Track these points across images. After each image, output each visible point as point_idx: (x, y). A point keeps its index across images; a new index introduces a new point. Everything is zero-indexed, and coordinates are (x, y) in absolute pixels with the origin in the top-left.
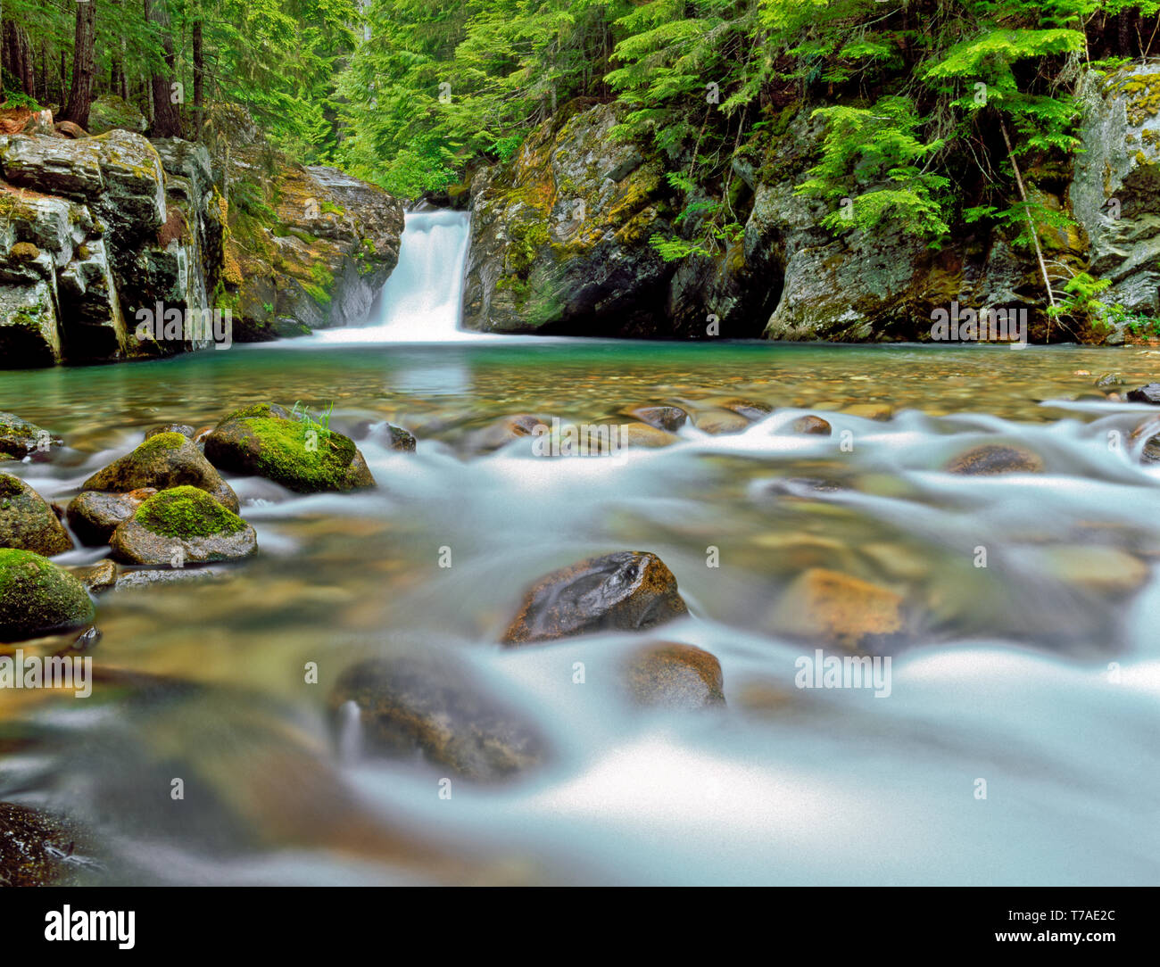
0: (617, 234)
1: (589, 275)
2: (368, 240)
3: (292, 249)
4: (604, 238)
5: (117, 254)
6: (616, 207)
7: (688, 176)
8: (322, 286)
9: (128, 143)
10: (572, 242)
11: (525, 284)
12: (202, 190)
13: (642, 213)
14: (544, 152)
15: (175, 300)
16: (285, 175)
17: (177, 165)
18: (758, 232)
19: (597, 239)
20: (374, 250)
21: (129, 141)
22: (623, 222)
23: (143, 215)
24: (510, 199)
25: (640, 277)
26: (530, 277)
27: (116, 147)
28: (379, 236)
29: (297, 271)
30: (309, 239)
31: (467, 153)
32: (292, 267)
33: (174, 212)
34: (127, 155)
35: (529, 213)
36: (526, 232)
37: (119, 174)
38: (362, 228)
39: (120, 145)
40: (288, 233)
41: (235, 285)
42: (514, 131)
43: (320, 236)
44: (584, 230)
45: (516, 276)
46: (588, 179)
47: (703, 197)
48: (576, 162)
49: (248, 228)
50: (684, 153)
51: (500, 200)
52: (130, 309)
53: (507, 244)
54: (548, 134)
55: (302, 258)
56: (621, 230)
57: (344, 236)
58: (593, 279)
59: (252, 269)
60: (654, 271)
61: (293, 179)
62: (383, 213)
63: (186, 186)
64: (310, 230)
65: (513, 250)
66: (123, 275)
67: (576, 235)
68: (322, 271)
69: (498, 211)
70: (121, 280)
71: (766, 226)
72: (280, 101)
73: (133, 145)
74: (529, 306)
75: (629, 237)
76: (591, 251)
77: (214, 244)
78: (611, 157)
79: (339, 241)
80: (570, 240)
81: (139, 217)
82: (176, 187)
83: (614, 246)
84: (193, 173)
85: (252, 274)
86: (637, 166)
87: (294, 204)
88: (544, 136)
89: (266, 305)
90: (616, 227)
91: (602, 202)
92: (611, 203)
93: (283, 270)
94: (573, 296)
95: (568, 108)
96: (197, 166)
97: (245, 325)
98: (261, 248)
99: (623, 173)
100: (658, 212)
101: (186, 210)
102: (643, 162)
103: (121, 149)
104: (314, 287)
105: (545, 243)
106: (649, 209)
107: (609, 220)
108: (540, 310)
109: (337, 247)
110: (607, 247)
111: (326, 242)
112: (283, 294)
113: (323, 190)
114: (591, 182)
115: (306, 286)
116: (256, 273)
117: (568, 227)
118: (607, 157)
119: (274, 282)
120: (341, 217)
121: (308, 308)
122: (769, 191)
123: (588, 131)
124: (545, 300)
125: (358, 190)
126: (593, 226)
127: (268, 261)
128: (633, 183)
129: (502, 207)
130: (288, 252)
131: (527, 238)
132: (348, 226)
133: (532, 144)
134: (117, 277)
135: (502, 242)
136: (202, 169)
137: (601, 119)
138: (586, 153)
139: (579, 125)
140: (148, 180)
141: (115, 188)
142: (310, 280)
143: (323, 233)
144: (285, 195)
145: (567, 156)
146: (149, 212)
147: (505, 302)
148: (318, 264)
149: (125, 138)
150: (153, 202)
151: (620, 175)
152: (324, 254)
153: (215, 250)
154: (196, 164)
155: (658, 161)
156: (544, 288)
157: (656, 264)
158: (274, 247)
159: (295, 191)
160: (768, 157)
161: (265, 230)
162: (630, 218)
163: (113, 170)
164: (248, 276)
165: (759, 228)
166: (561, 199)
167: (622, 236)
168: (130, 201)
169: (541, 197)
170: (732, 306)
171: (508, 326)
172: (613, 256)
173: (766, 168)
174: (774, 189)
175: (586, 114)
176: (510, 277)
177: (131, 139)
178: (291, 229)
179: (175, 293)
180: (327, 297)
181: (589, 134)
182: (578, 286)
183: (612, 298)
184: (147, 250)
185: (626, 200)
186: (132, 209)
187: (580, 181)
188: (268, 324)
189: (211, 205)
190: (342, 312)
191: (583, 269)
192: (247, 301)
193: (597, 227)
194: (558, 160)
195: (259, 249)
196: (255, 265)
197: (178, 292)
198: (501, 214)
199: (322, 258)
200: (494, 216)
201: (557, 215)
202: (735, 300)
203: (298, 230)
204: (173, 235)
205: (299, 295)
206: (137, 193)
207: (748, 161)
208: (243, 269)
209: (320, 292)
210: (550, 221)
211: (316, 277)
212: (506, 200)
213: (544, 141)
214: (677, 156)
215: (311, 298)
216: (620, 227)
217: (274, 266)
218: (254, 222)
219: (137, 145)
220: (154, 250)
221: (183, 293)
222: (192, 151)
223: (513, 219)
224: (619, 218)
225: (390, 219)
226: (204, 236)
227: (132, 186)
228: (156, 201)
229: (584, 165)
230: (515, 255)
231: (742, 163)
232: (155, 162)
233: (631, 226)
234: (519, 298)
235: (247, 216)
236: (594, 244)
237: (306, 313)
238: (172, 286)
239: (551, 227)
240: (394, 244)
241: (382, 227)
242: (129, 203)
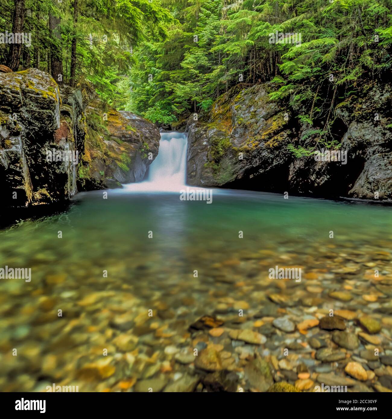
0: (266, 144)
1: (250, 162)
2: (146, 144)
3: (113, 146)
4: (260, 145)
5: (29, 146)
6: (266, 131)
7: (309, 118)
8: (126, 164)
9: (39, 77)
10: (243, 147)
11: (218, 165)
12: (77, 114)
13: (279, 134)
14: (225, 107)
15: (61, 173)
16: (109, 113)
17: (66, 99)
18: (351, 145)
19: (256, 146)
20: (148, 148)
21: (40, 75)
22: (270, 138)
23: (47, 122)
24: (209, 127)
25: (274, 164)
26: (221, 162)
27: (32, 78)
28: (151, 142)
29: (115, 156)
30: (120, 142)
31: (181, 109)
32: (112, 154)
33: (64, 123)
34: (38, 84)
35: (219, 134)
36: (219, 142)
37: (33, 95)
38: (143, 138)
39: (35, 78)
40: (110, 139)
41: (87, 163)
42: (209, 98)
43: (125, 141)
44: (249, 141)
45: (214, 161)
46: (251, 119)
47: (311, 128)
48: (245, 111)
49: (93, 136)
50: (302, 107)
51: (205, 127)
52: (36, 177)
53: (209, 147)
54: (227, 99)
55: (117, 150)
56: (269, 142)
57: (136, 141)
58: (251, 164)
59: (95, 155)
60: (281, 161)
61: (113, 115)
62: (152, 132)
63: (70, 110)
64: (120, 138)
65: (212, 150)
66: (32, 158)
67: (245, 144)
68: (126, 157)
69: (204, 133)
70: (31, 161)
71: (356, 142)
72: (105, 83)
73: (43, 78)
74: (219, 175)
75: (273, 146)
76: (253, 152)
77: (80, 142)
78: (263, 109)
79: (133, 143)
80: (241, 146)
81: (44, 123)
82: (65, 110)
83: (264, 150)
84: (73, 104)
85: (95, 158)
86: (276, 113)
87: (113, 126)
88: (225, 100)
89: (101, 172)
90: (266, 141)
91: (259, 129)
92: (264, 130)
93: (108, 156)
94: (241, 171)
95: (237, 87)
96: (76, 100)
97: (91, 182)
98: (99, 145)
99: (269, 116)
100: (288, 134)
101: (70, 123)
102: (279, 111)
103: (35, 80)
104: (122, 164)
105: (229, 147)
106: (282, 133)
107: (263, 137)
108: (224, 177)
109: (132, 146)
110: (261, 150)
111: (127, 144)
112: (109, 167)
113: (126, 120)
114: (253, 120)
115: (119, 164)
116: (97, 157)
117: (240, 140)
118: (261, 109)
119: (105, 162)
120: (135, 132)
121: (120, 173)
122: (359, 125)
123: (251, 96)
124: (227, 173)
125: (141, 121)
126: (255, 140)
127: (102, 151)
128: (275, 120)
129: (205, 131)
130: (110, 147)
131: (220, 145)
132: (138, 136)
133: (219, 104)
134: (29, 159)
135: (206, 146)
136: (78, 102)
137: (258, 91)
138: (250, 106)
139: (246, 94)
140: (51, 100)
141: (30, 104)
142: (120, 161)
143: (127, 139)
144: (110, 122)
145: (240, 108)
146: (51, 120)
147: (208, 173)
148: (124, 154)
149: (38, 73)
150: (53, 114)
151: (267, 117)
152: (126, 149)
153: (81, 146)
154: (75, 99)
155: (288, 110)
156: (227, 168)
157: (283, 158)
158: (105, 145)
159: (114, 120)
160: (357, 108)
161: (101, 137)
162: (273, 137)
163: (29, 92)
164: (93, 158)
165: (352, 143)
166: (237, 128)
167: (269, 145)
168: (39, 113)
169: (224, 127)
170: (326, 179)
171: (209, 184)
172: (263, 154)
173: (356, 114)
174: (361, 124)
175: (250, 89)
176: (211, 162)
177: (42, 74)
178: (112, 137)
179: (62, 169)
180: (128, 169)
181: (252, 98)
182: (244, 167)
183: (259, 173)
184: (47, 144)
185: (271, 128)
186: (39, 119)
187: (247, 119)
188: (101, 181)
189: (80, 122)
190: (134, 176)
191: (247, 160)
192: (92, 170)
193: (256, 140)
194: (236, 110)
195: (98, 146)
196: (97, 153)
197: (64, 168)
198: (205, 134)
199: (126, 151)
200: (202, 135)
201: (235, 134)
202: (328, 177)
203: (115, 138)
204: (63, 136)
205: (116, 168)
206: (43, 108)
207: (347, 110)
208: (91, 155)
209: (124, 166)
210: (232, 137)
211: (123, 159)
212: (208, 128)
213: (225, 102)
214: (298, 108)
215: (121, 169)
216: (268, 141)
217: (105, 154)
218: (96, 133)
219: (45, 78)
220: (52, 144)
221: (66, 168)
222: (73, 92)
223: (212, 136)
224: (268, 137)
225: (154, 134)
226: (76, 138)
227: (41, 104)
228: (55, 114)
229: (249, 112)
230: (213, 152)
231: (342, 111)
232: (56, 89)
233: (274, 140)
234: (214, 171)
235: (93, 131)
236: (255, 148)
237: (118, 176)
238: (60, 165)
239: (232, 140)
240: (157, 145)
241: (152, 138)
242: (38, 114)
